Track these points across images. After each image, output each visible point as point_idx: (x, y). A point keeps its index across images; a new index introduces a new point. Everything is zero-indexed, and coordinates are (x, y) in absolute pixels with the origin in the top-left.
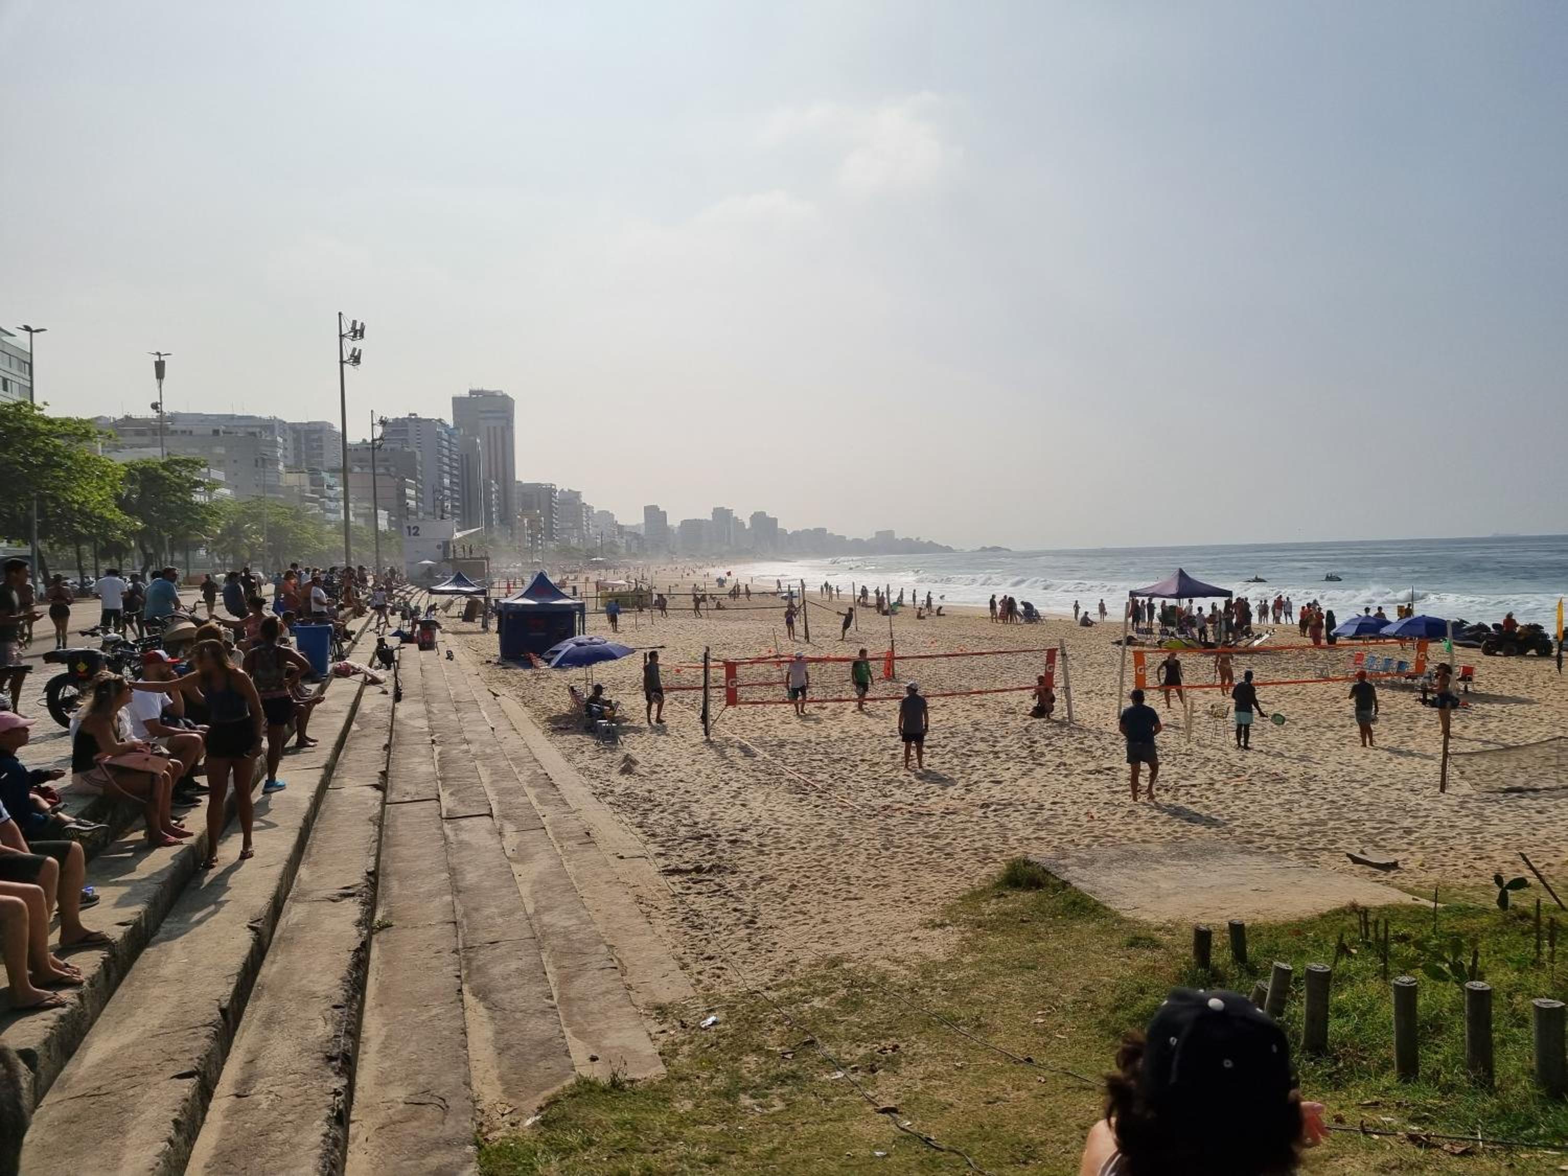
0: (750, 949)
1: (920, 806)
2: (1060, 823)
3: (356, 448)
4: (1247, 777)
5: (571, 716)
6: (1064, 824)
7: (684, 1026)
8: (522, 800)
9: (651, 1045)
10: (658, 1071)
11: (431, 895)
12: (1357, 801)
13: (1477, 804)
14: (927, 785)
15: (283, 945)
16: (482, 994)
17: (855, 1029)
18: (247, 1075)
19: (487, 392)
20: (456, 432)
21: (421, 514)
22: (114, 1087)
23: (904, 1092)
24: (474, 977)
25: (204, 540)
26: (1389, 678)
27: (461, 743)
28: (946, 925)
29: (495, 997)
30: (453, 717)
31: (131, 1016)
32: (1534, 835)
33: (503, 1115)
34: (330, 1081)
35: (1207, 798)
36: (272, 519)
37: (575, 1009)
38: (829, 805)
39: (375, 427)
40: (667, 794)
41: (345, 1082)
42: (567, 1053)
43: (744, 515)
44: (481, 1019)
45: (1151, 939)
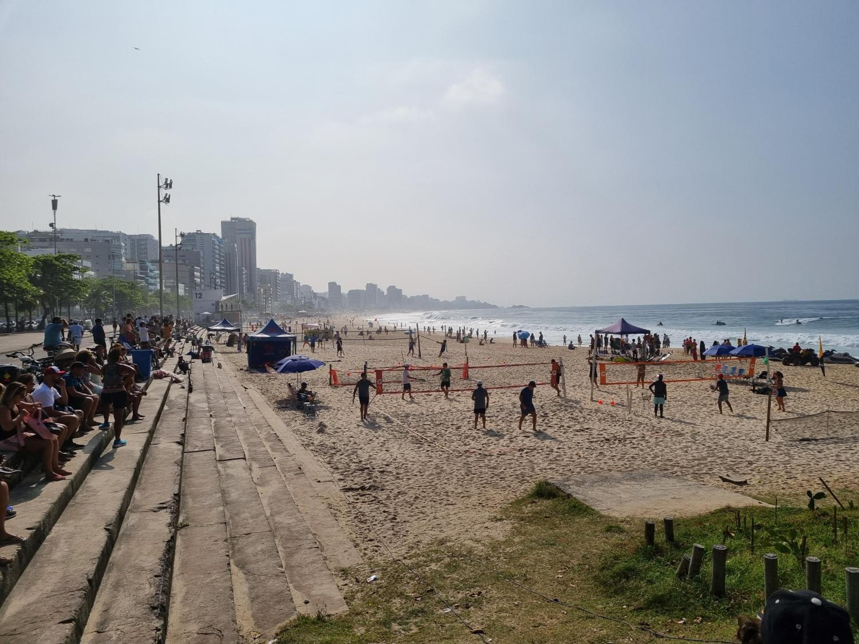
0: (394, 535)
1: (485, 451)
2: (563, 460)
3: (167, 249)
4: (662, 433)
5: (288, 400)
6: (565, 460)
7: (357, 581)
8: (262, 449)
9: (339, 593)
10: (343, 609)
11: (211, 507)
12: (722, 447)
13: (785, 448)
14: (489, 438)
15: (124, 539)
16: (242, 565)
17: (456, 582)
18: (103, 619)
19: (240, 219)
20: (223, 241)
21: (203, 286)
22: (23, 630)
23: (486, 621)
24: (236, 555)
25: (78, 301)
26: (734, 378)
27: (227, 417)
28: (503, 519)
29: (250, 567)
30: (222, 401)
31: (34, 584)
32: (818, 465)
33: (255, 639)
34: (154, 622)
35: (641, 445)
36: (118, 289)
37: (295, 573)
38: (435, 450)
39: (177, 237)
40: (344, 445)
41: (162, 622)
42: (291, 600)
43: (383, 288)
44: (240, 580)
45: (619, 527)
